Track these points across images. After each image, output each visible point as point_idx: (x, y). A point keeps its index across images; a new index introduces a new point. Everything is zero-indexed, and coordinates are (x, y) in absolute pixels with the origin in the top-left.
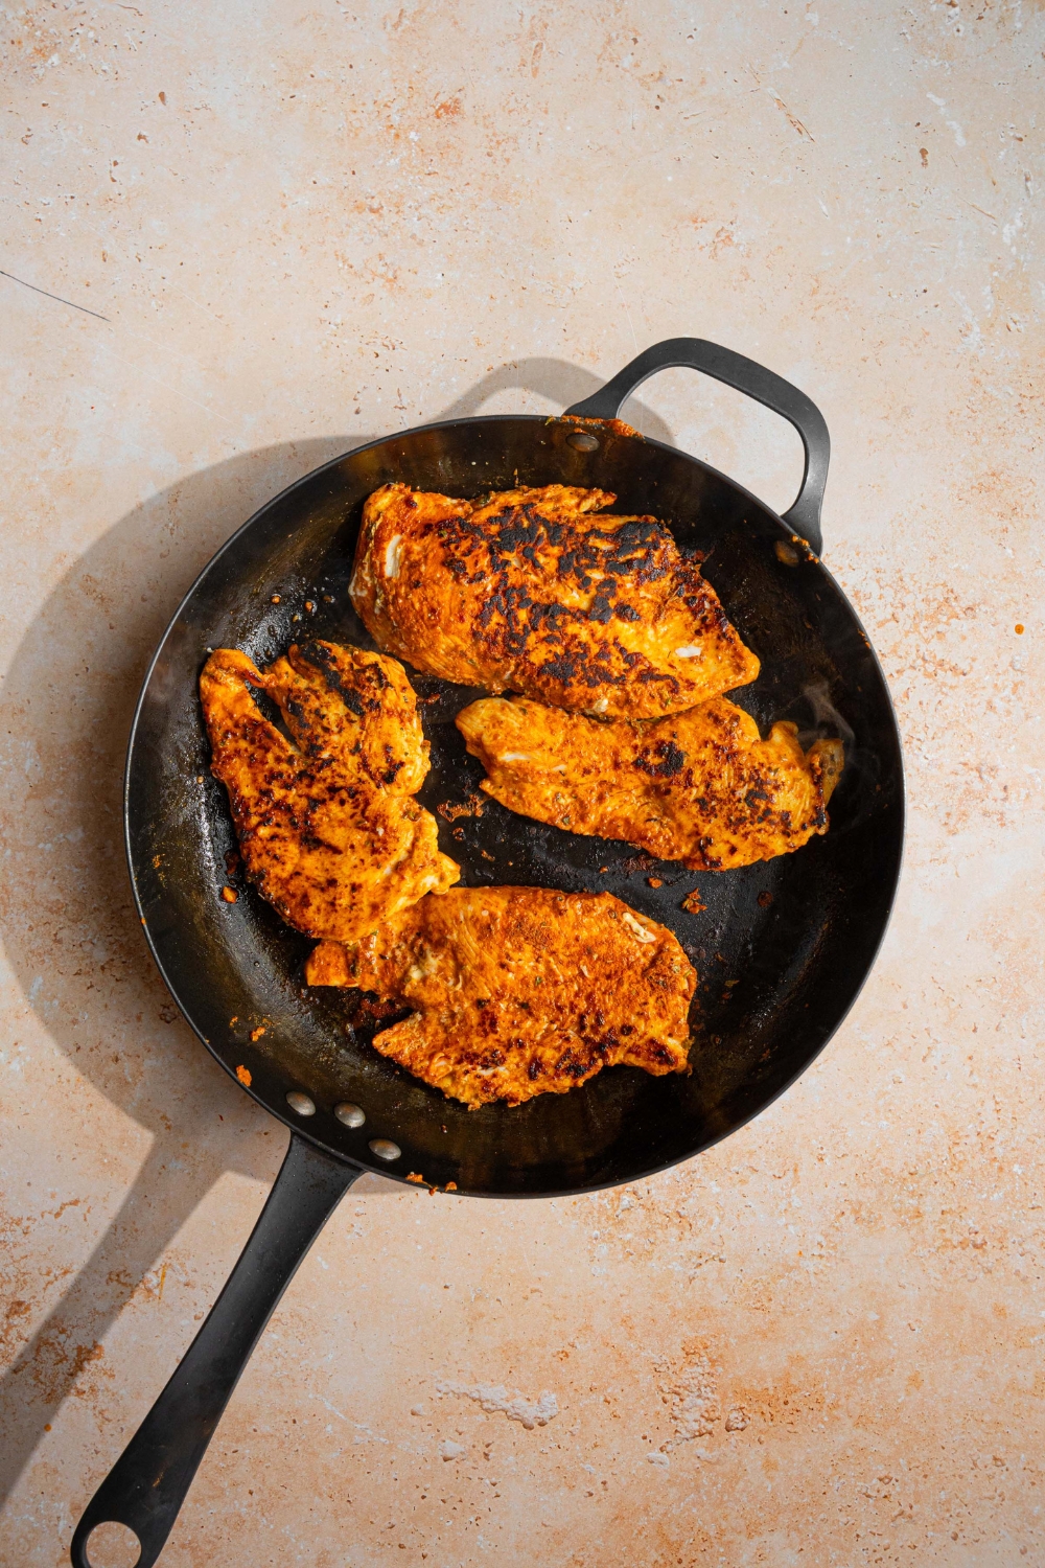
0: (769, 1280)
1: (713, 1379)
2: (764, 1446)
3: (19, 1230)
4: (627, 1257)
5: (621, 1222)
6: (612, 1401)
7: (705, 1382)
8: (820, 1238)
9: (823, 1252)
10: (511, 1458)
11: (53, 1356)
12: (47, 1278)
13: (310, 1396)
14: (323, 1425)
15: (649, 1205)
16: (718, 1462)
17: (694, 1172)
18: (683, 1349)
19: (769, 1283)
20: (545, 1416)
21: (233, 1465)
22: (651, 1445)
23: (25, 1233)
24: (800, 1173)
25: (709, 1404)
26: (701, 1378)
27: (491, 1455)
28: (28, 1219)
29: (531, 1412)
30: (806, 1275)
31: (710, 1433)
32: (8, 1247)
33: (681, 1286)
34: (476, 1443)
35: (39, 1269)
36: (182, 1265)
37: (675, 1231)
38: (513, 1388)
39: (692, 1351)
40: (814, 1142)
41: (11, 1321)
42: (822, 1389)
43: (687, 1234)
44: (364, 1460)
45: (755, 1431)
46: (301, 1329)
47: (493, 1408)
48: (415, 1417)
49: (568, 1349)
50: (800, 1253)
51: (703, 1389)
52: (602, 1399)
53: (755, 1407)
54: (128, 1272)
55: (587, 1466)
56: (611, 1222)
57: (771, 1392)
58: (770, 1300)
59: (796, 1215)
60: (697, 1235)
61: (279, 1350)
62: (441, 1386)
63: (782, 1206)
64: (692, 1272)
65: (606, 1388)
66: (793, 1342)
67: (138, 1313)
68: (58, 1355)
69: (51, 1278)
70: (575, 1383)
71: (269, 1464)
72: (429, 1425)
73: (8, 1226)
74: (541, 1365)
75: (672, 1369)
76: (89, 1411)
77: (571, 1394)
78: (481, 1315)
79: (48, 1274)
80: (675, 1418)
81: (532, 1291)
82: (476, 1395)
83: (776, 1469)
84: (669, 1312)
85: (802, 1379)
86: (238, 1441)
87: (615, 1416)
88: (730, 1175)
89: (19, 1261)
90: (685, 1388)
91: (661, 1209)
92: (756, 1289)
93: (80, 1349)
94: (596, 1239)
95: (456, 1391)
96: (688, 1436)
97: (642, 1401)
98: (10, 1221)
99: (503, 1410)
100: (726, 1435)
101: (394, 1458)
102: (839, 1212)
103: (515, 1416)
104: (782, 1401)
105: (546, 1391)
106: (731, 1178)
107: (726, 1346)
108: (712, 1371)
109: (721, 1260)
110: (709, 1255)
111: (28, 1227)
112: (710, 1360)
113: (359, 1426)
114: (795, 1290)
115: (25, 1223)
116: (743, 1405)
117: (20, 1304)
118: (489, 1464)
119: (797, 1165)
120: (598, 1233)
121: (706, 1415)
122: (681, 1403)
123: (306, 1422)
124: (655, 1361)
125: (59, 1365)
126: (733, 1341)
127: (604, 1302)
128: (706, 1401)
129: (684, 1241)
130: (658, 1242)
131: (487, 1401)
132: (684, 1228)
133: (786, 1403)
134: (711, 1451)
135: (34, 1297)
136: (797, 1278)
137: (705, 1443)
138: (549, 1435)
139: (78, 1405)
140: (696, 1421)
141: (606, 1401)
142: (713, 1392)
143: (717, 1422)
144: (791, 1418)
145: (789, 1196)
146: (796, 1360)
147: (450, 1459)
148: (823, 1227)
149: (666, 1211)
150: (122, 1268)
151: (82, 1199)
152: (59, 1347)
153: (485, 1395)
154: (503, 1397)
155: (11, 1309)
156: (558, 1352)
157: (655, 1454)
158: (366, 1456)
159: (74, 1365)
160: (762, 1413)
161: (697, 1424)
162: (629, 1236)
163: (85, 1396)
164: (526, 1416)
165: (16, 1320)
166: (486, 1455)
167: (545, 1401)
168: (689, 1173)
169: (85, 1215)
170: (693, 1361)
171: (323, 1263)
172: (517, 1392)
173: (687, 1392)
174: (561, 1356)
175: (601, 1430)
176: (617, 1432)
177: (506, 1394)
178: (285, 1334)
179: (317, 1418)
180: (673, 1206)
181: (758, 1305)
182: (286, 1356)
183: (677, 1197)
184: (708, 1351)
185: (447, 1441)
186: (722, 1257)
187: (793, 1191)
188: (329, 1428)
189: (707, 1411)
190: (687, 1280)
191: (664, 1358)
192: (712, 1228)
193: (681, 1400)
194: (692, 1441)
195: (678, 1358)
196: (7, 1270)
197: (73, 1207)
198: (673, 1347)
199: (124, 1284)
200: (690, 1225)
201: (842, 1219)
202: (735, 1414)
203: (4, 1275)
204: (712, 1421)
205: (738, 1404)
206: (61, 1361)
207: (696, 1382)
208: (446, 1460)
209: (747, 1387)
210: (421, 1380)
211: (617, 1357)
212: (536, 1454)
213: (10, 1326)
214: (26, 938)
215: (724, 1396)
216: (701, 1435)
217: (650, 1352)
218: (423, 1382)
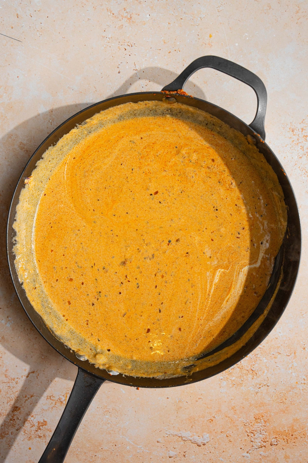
0: (285, 392)
1: (265, 428)
2: (285, 450)
3: (14, 382)
4: (233, 385)
5: (231, 373)
6: (229, 436)
7: (262, 429)
8: (304, 377)
9: (305, 382)
10: (193, 456)
11: (30, 425)
12: (25, 399)
13: (121, 437)
14: (126, 446)
15: (241, 367)
16: (268, 456)
17: (257, 355)
18: (254, 417)
19: (285, 394)
20: (205, 442)
21: (95, 460)
22: (243, 451)
23: (17, 383)
24: (296, 354)
25: (264, 436)
26: (261, 427)
27: (186, 456)
28: (17, 378)
29: (200, 441)
30: (299, 390)
31: (265, 446)
32: (11, 388)
33: (253, 395)
34: (180, 452)
35: (22, 396)
37: (250, 376)
38: (193, 432)
39: (258, 418)
40: (302, 342)
41: (14, 413)
42: (305, 430)
43: (255, 377)
44: (141, 458)
45: (281, 445)
46: (116, 414)
47: (186, 439)
48: (159, 443)
49: (213, 418)
50: (297, 383)
51: (262, 431)
52: (225, 435)
53: (281, 437)
54: (53, 396)
55: (221, 459)
56: (227, 373)
57: (287, 432)
58: (286, 399)
59: (295, 369)
60: (259, 377)
61: (109, 421)
62: (167, 432)
63: (290, 366)
64: (257, 390)
65: (227, 432)
66: (295, 414)
67: (58, 410)
68: (31, 424)
69: (27, 398)
70: (215, 430)
71: (108, 460)
72: (164, 446)
73: (10, 381)
74: (203, 424)
75: (251, 424)
76: (43, 443)
77: (214, 434)
78: (181, 407)
79: (26, 397)
80: (252, 442)
81: (199, 399)
82: (180, 435)
83: (289, 458)
84: (249, 405)
85: (298, 427)
86: (96, 452)
87: (230, 441)
88: (271, 355)
89: (15, 393)
90: (255, 431)
91: (245, 368)
92: (281, 396)
93: (39, 422)
94: (222, 379)
95: (173, 434)
96: (257, 447)
97: (240, 436)
98: (11, 379)
99: (190, 440)
100: (271, 447)
101: (151, 457)
103: (194, 442)
104: (291, 435)
105: (205, 433)
106: (271, 357)
107: (270, 416)
108: (265, 425)
109: (267, 386)
110: (263, 384)
111: (17, 381)
112: (264, 421)
113: (139, 447)
114: (295, 396)
115: (16, 380)
116: (277, 436)
117: (17, 407)
118: (185, 458)
119: (295, 351)
120: (222, 377)
121: (263, 440)
122: (254, 436)
123: (120, 445)
124: (244, 422)
125: (32, 428)
126: (272, 414)
127: (225, 402)
128: (263, 435)
129: (254, 380)
130: (244, 380)
131: (184, 437)
132: (254, 375)
133: (292, 435)
134: (265, 452)
135: (21, 405)
136: (296, 391)
137: (263, 450)
138: (206, 448)
139: (40, 441)
140: (259, 442)
141: (227, 436)
142: (265, 432)
143: (267, 442)
144: (294, 441)
145: (292, 362)
146: (296, 420)
147: (172, 457)
148: (305, 373)
149: (247, 369)
150: (51, 395)
151: (35, 371)
152: (31, 422)
153: (183, 435)
154: (190, 435)
155: (14, 409)
156: (209, 420)
157: (245, 454)
158: (142, 457)
159: (37, 427)
160: (284, 439)
161: (260, 443)
162: (234, 378)
163: (42, 438)
164: (198, 442)
165: (16, 413)
166: (184, 456)
167: (205, 437)
168: (255, 355)
169: (37, 377)
170: (258, 421)
171: (123, 391)
172: (195, 434)
173: (256, 432)
174: (210, 421)
175: (225, 446)
176: (231, 446)
177: (191, 435)
178: (111, 416)
179: (123, 444)
180: (250, 367)
181: (282, 401)
182: (111, 423)
183: (251, 364)
184: (263, 418)
185: (170, 451)
186: (268, 385)
187: (294, 360)
188: (128, 447)
189: (263, 439)
190: (255, 393)
191: (247, 420)
192: (264, 374)
193: (254, 435)
194: (258, 449)
195: (253, 421)
196: (11, 396)
197: (32, 374)
198: (251, 417)
199: (53, 400)
200: (256, 374)
202: (274, 440)
203: (10, 398)
204: (266, 442)
205: (275, 436)
206: (32, 426)
207: (259, 429)
208: (170, 457)
209: (278, 430)
210: (160, 430)
211: (230, 421)
212: (202, 455)
213: (14, 415)
214: (8, 279)
215: (270, 433)
216: (261, 447)
217: (242, 419)
218: (161, 431)
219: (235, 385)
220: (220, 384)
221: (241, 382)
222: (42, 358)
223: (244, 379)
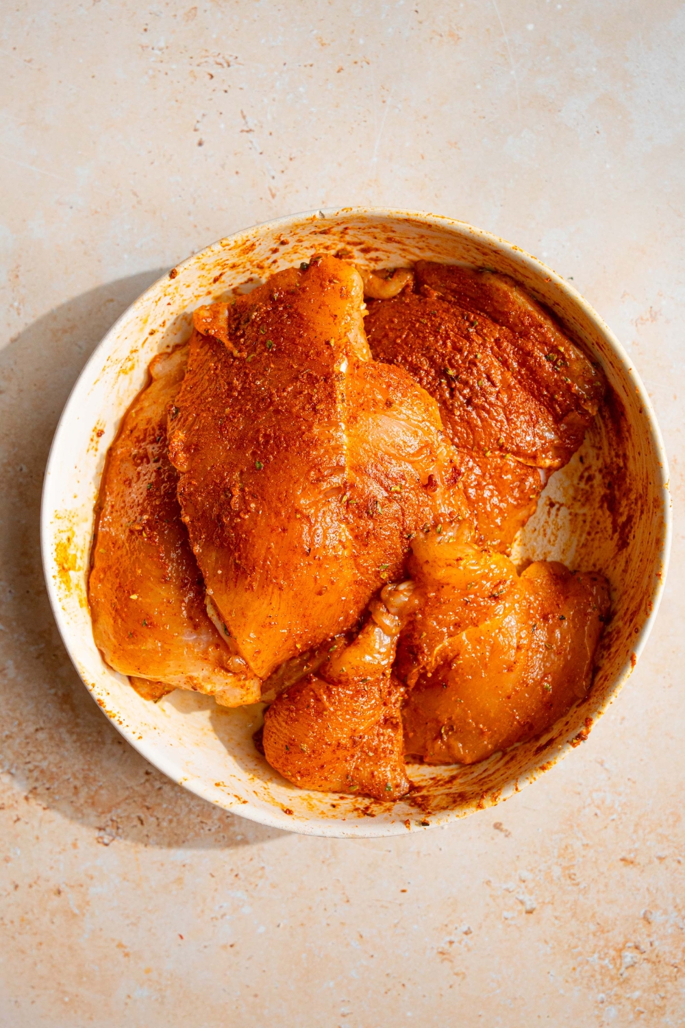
219: (642, 1013)
220: (598, 1017)
221: (658, 1002)
222: (65, 1003)
223: (666, 992)
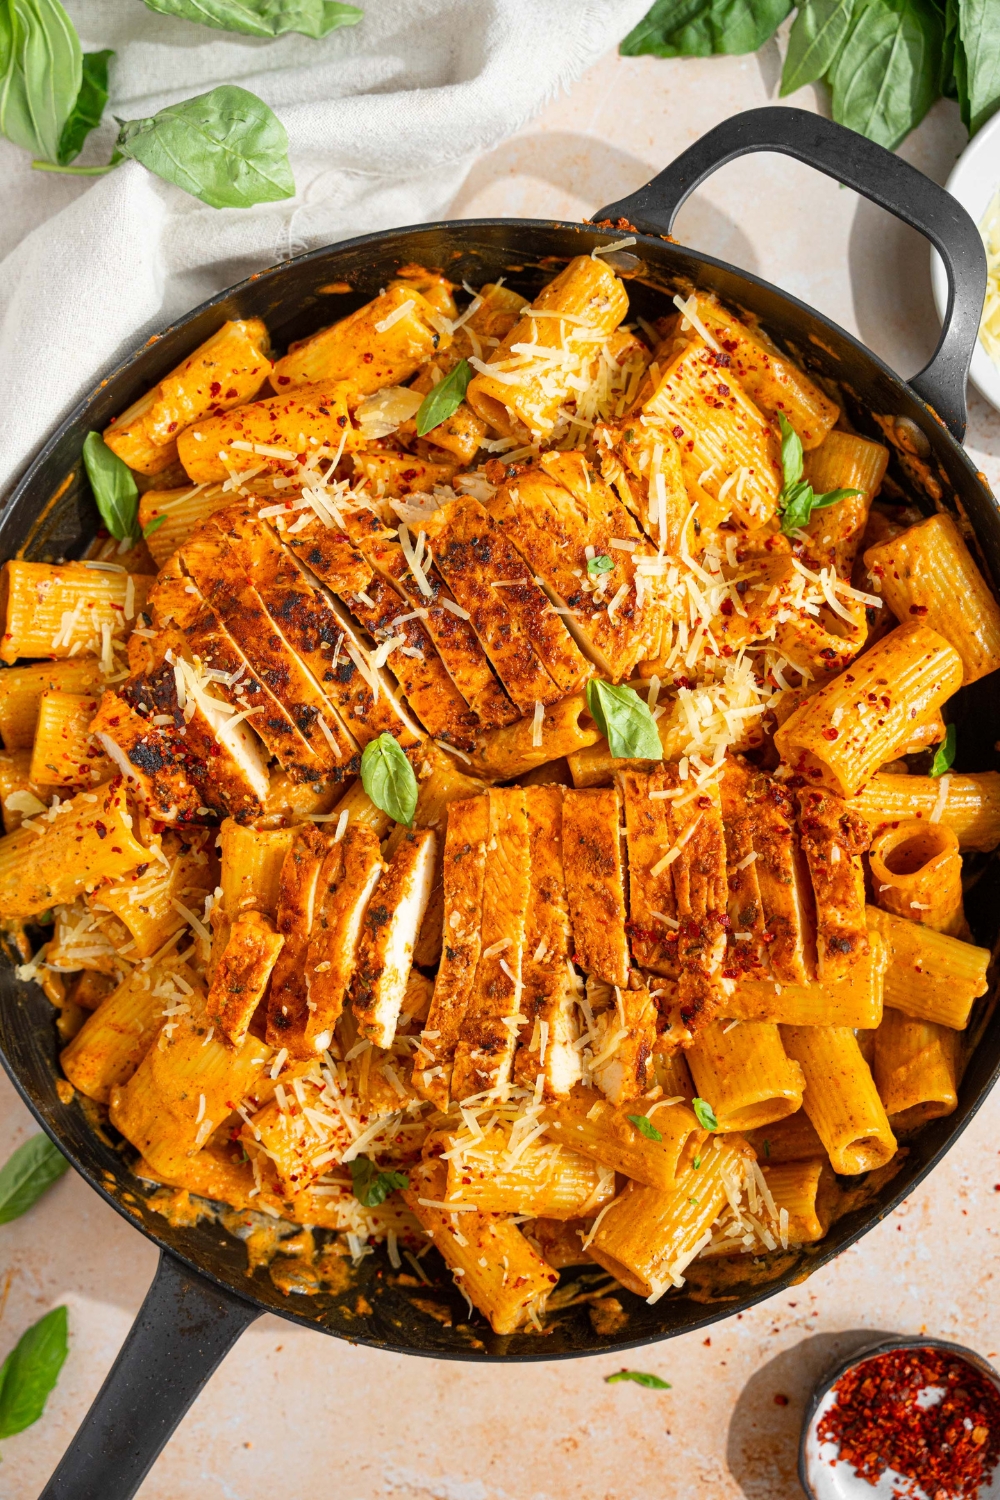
8: (954, 1309)
13: (205, 1475)
18: (744, 1451)
24: (931, 1211)
33: (748, 1358)
36: (36, 1272)
38: (495, 1487)
39: (756, 1456)
49: (578, 1436)
59: (921, 1272)
62: (391, 1476)
63: (903, 1256)
64: (763, 1341)
74: (538, 1456)
75: (726, 1479)
95: (413, 1484)
102: (985, 1273)
108: (784, 1488)
110: (791, 1317)
112: (782, 1471)
119: (928, 1198)
124: (702, 1465)
145: (913, 1242)
148: (958, 1293)
156: (564, 1440)
170: (757, 1470)
174: (568, 1445)
184: (780, 1457)
187: (920, 1236)
201: (989, 1284)
210: (365, 1463)
211: (648, 1454)
217: (695, 1450)
218: (367, 1467)
